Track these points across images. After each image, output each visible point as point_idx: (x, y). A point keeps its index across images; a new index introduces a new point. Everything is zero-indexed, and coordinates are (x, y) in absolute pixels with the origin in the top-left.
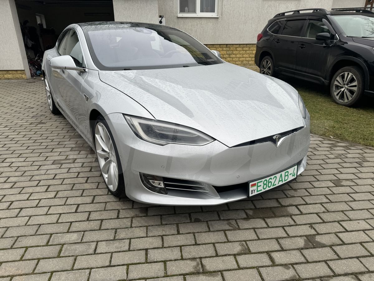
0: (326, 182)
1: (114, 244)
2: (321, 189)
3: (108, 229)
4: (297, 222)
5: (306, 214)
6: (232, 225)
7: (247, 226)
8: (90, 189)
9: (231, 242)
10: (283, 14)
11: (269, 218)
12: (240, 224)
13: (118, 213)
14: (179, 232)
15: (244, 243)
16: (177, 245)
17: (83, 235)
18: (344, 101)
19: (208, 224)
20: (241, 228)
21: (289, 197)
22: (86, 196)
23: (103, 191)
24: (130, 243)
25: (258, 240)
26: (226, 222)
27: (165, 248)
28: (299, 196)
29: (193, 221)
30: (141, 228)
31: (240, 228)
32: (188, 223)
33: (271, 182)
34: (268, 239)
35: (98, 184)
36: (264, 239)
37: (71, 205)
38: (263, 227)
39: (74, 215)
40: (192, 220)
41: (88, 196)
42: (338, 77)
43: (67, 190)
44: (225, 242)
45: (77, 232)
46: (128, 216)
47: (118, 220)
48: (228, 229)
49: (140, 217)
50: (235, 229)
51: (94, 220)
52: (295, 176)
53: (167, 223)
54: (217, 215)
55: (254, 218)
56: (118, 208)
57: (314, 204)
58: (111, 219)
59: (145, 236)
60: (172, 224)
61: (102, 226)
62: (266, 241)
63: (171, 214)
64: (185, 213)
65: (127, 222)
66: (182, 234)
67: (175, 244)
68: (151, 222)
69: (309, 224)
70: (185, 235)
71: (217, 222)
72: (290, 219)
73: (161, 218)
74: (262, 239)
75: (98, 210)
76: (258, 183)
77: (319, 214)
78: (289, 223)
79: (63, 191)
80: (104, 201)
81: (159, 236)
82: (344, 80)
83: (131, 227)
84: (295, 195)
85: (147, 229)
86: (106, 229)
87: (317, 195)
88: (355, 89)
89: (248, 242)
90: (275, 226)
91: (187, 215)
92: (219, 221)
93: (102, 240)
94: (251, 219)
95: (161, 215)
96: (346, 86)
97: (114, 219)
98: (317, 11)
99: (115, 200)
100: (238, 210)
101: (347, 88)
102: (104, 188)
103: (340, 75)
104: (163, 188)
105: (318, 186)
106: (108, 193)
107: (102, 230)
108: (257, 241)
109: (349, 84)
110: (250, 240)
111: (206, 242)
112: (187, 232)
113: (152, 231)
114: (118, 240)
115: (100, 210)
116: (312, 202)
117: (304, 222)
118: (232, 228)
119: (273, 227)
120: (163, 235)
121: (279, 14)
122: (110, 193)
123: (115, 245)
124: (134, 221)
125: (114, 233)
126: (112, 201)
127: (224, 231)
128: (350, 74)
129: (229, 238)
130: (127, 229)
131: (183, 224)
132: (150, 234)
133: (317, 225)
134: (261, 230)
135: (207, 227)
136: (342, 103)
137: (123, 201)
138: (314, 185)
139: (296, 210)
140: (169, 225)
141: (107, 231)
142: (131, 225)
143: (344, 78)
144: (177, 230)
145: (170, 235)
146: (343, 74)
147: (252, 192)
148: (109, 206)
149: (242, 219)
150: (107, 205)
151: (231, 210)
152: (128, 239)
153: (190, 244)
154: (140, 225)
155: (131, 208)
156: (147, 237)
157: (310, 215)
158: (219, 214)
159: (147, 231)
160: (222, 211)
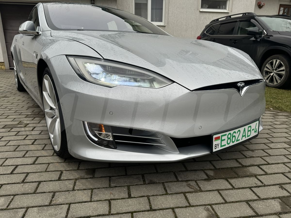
0: (281, 144)
1: (48, 210)
2: (278, 150)
3: (45, 192)
4: (264, 183)
5: (271, 174)
6: (193, 187)
7: (209, 188)
8: (34, 150)
9: (193, 206)
10: (218, 19)
11: (231, 178)
12: (201, 186)
13: (61, 175)
14: (131, 195)
15: (209, 207)
16: (128, 211)
17: (12, 199)
18: (274, 84)
19: (164, 185)
20: (203, 190)
21: (249, 158)
22: (28, 157)
23: (48, 153)
24: (68, 209)
25: (225, 203)
26: (185, 184)
27: (112, 214)
28: (258, 157)
29: (147, 183)
30: (85, 191)
31: (201, 190)
32: (141, 184)
33: (235, 136)
34: (236, 202)
35: (45, 146)
36: (233, 202)
37: (9, 166)
38: (228, 188)
39: (8, 177)
40: (145, 182)
41: (30, 157)
42: (267, 64)
43: (9, 152)
44: (186, 207)
45: (6, 196)
46: (72, 178)
47: (59, 182)
48: (188, 191)
49: (85, 178)
50: (196, 192)
51: (30, 182)
52: (257, 133)
53: (116, 185)
54: (174, 176)
55: (216, 179)
56: (61, 169)
57: (276, 164)
58: (51, 181)
59: (89, 200)
60: (122, 186)
61: (39, 189)
62: (235, 204)
63: (122, 176)
64: (138, 174)
65: (69, 184)
66: (134, 197)
67: (125, 210)
68: (98, 184)
69: (278, 184)
70: (138, 199)
71: (175, 183)
72: (256, 179)
73: (110, 180)
74: (230, 202)
75: (39, 171)
76: (222, 136)
77: (285, 174)
78: (256, 184)
79: (5, 152)
80: (47, 162)
81: (106, 200)
82: (273, 67)
83: (74, 190)
84: (254, 156)
85: (92, 192)
86: (42, 193)
87: (277, 155)
88: (283, 73)
89: (214, 206)
90: (241, 187)
91: (140, 176)
92: (177, 183)
93: (34, 205)
94: (213, 180)
95: (110, 177)
96: (275, 71)
97: (55, 181)
98: (246, 14)
99: (60, 161)
100: (197, 170)
101: (276, 73)
102: (51, 149)
103: (269, 62)
104: (111, 141)
105: (274, 147)
106: (53, 154)
107: (38, 193)
108: (224, 205)
109: (278, 69)
110: (216, 204)
111: (164, 206)
112: (140, 195)
113: (97, 195)
114: (54, 205)
115: (40, 171)
116: (273, 162)
117: (272, 183)
118: (193, 190)
119: (239, 188)
120: (111, 199)
121: (214, 20)
122: (55, 154)
123: (49, 212)
124: (77, 183)
125: (51, 197)
126: (56, 162)
127: (184, 193)
128: (278, 61)
129: (191, 201)
130: (68, 192)
131: (135, 186)
132: (95, 198)
133: (287, 185)
134: (227, 192)
135: (163, 189)
136: (272, 86)
137: (68, 162)
138: (270, 146)
139: (259, 170)
140: (119, 188)
141: (42, 194)
142: (74, 187)
143: (273, 65)
144: (128, 193)
145: (119, 199)
146: (272, 62)
147: (215, 147)
148: (51, 168)
149: (202, 180)
150: (49, 166)
151: (190, 171)
152: (67, 204)
153: (144, 209)
154: (84, 188)
155: (77, 169)
156: (91, 201)
157: (275, 175)
158: (177, 175)
159: (92, 195)
160: (180, 171)
